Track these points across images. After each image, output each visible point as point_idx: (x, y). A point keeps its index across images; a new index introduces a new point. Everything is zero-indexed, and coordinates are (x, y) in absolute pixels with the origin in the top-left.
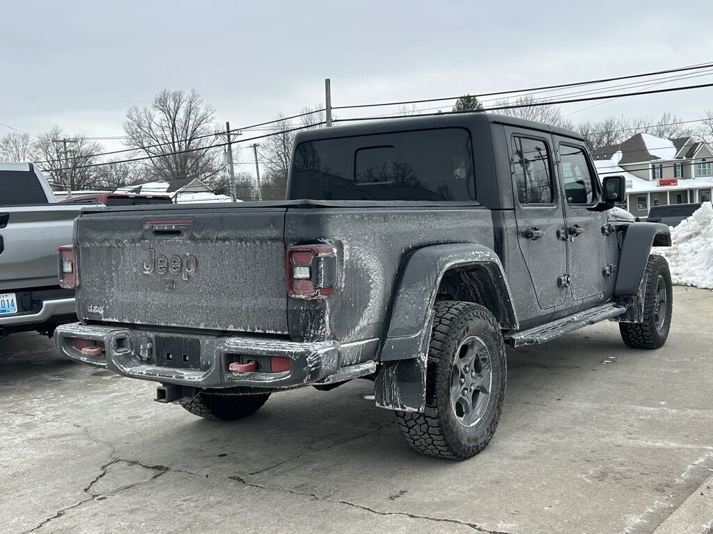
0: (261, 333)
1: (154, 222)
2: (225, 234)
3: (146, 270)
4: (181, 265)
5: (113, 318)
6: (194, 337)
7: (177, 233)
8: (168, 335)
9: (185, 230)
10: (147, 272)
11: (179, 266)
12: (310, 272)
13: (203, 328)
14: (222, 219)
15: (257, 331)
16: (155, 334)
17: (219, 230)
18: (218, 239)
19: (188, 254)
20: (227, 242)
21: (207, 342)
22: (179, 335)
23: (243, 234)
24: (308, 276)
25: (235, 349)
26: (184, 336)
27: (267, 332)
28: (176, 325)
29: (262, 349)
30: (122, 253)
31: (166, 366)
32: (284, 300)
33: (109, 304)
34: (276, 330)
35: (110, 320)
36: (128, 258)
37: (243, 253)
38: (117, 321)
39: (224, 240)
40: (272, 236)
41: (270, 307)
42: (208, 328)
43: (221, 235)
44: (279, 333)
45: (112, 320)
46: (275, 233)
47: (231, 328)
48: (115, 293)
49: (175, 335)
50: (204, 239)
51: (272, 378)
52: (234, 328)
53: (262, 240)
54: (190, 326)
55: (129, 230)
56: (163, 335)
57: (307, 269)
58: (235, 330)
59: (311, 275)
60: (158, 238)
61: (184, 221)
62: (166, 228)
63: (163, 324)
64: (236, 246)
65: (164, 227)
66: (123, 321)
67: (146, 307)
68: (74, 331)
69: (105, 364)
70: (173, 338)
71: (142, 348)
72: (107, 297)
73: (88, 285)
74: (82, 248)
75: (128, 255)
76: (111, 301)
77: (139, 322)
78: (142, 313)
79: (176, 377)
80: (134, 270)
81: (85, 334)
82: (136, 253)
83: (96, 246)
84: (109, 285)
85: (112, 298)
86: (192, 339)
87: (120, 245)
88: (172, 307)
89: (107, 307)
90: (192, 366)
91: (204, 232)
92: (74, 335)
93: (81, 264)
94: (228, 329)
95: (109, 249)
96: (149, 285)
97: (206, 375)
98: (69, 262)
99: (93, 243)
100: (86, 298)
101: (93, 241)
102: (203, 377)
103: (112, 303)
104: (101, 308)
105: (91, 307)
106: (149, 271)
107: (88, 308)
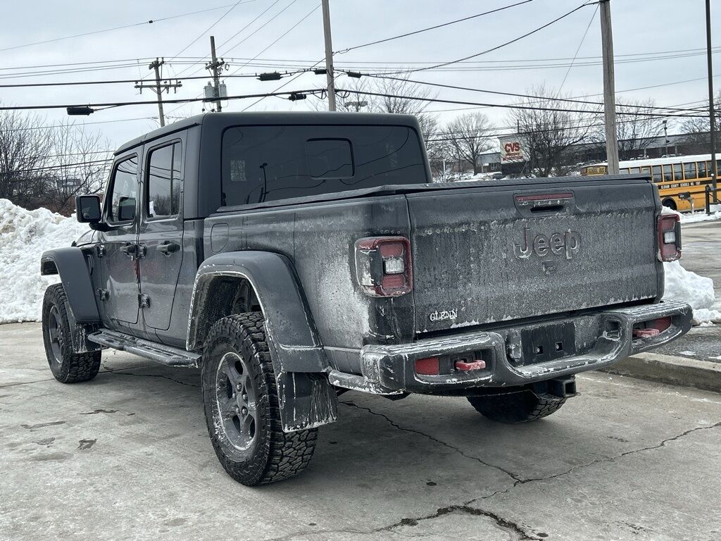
0: (636, 301)
2: (607, 206)
3: (522, 254)
4: (565, 243)
5: (470, 321)
6: (567, 321)
7: (560, 208)
8: (538, 326)
9: (567, 205)
10: (524, 257)
11: (563, 244)
12: (674, 237)
13: (584, 308)
14: (601, 192)
15: (634, 299)
16: (521, 328)
17: (601, 203)
18: (602, 212)
19: (569, 230)
21: (582, 323)
22: (551, 323)
23: (623, 205)
24: (674, 240)
27: (642, 298)
28: (555, 311)
30: (486, 238)
32: (653, 265)
33: (466, 304)
34: (648, 295)
35: (467, 324)
36: (495, 243)
37: (622, 224)
38: (478, 323)
39: (608, 212)
40: (647, 206)
41: (645, 274)
42: (590, 306)
43: (605, 207)
45: (469, 324)
46: (649, 203)
47: (612, 302)
48: (474, 288)
49: (545, 325)
50: (588, 214)
51: (667, 337)
52: (615, 301)
53: (638, 211)
54: (571, 309)
55: (496, 208)
56: (531, 327)
57: (673, 234)
59: (676, 238)
60: (536, 215)
62: (550, 203)
63: (539, 314)
65: (548, 202)
66: (486, 322)
67: (520, 297)
68: (433, 348)
69: (488, 378)
70: (543, 328)
71: (513, 348)
72: (462, 296)
73: (428, 285)
74: (419, 238)
75: (495, 239)
76: (470, 299)
77: (509, 318)
78: (515, 305)
79: (589, 363)
80: (504, 255)
81: (456, 346)
82: (506, 236)
83: (443, 233)
84: (465, 280)
85: (469, 295)
86: (566, 323)
87: (482, 228)
88: (554, 291)
89: (463, 309)
90: (566, 354)
91: (586, 206)
92: (437, 352)
93: (415, 259)
94: (608, 304)
95: (465, 235)
96: (525, 271)
97: (619, 350)
98: (397, 258)
99: (441, 230)
100: (425, 304)
101: (441, 226)
102: (616, 353)
103: (472, 301)
104: (453, 311)
105: (437, 313)
106: (527, 254)
107: (429, 317)
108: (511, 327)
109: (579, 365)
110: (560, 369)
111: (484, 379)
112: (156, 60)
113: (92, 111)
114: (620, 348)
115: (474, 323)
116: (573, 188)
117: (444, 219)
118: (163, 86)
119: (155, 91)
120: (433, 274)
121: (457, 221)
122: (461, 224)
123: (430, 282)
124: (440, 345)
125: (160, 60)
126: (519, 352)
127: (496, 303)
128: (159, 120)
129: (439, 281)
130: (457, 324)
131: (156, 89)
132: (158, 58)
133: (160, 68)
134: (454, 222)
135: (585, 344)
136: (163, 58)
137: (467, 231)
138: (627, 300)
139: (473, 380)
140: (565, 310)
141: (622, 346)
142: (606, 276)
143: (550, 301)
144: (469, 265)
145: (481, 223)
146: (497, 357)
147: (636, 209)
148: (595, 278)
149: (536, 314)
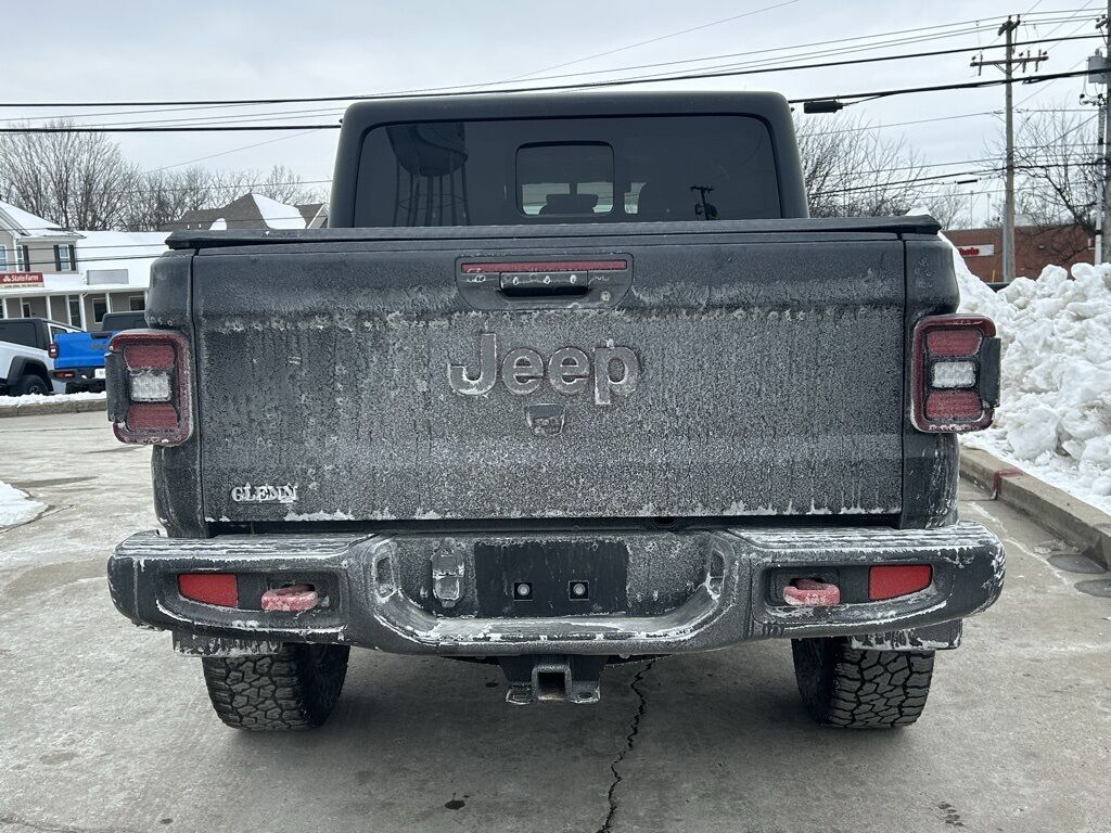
0: (826, 516)
1: (504, 267)
2: (734, 292)
3: (468, 386)
4: (592, 368)
5: (331, 512)
6: (608, 538)
7: (579, 291)
8: (521, 540)
9: (605, 287)
10: (472, 391)
11: (585, 371)
12: (977, 374)
13: (648, 514)
15: (813, 511)
16: (475, 540)
17: (713, 283)
18: (711, 307)
19: (610, 342)
20: (738, 313)
21: (651, 546)
22: (560, 538)
23: (789, 291)
24: (968, 380)
25: (792, 555)
26: (573, 539)
27: (843, 511)
28: (560, 514)
29: (870, 550)
30: (376, 347)
31: (510, 615)
32: (894, 438)
33: (319, 476)
34: (869, 506)
35: (322, 516)
36: (399, 358)
38: (347, 517)
39: (731, 306)
40: (876, 296)
41: (858, 457)
42: (665, 514)
43: (719, 296)
44: (878, 511)
45: (328, 517)
46: (883, 288)
47: (737, 509)
48: (343, 445)
49: (544, 539)
50: (668, 309)
52: (746, 509)
53: (843, 307)
54: (608, 514)
55: (404, 286)
56: (502, 541)
57: (968, 367)
58: (747, 513)
59: (977, 378)
60: (511, 305)
61: (601, 264)
62: (546, 281)
63: (516, 514)
64: (763, 320)
65: (541, 277)
66: (371, 517)
67: (461, 476)
68: (204, 556)
69: (334, 631)
70: (537, 545)
71: (438, 578)
72: (313, 459)
73: (233, 431)
74: (213, 337)
75: (400, 349)
76: (330, 467)
77: (431, 515)
78: (446, 491)
79: (606, 637)
80: (422, 386)
81: (256, 558)
82: (429, 344)
83: (271, 329)
84: (320, 428)
85: (330, 459)
86: (602, 543)
87: (367, 324)
88: (555, 471)
89: (313, 485)
90: (596, 607)
91: (666, 290)
92: (209, 564)
93: (203, 377)
94: (726, 513)
95: (324, 337)
96: (475, 421)
97: (705, 622)
98: (157, 373)
99: (263, 323)
100: (222, 466)
101: (263, 317)
102: (695, 628)
103: (333, 472)
104: (286, 488)
105: (248, 487)
106: (479, 387)
107: (230, 493)
108: (449, 534)
109: (577, 638)
110: (519, 640)
111: (323, 631)
112: (1007, 19)
113: (840, 106)
114: (711, 618)
115: (340, 516)
116: (633, 250)
117: (269, 302)
118: (1016, 61)
119: (1002, 69)
120: (243, 409)
121: (301, 308)
122: (309, 315)
123: (238, 425)
124: (225, 551)
125: (1014, 20)
126: (455, 589)
127: (396, 481)
128: (1004, 116)
129: (260, 424)
130: (299, 513)
131: (1004, 66)
132: (1010, 17)
133: (1013, 32)
134: (292, 309)
135: (656, 595)
136: (1019, 16)
137: (328, 331)
138: (789, 511)
139: (297, 631)
140: (590, 514)
141: (715, 614)
142: (720, 450)
143: (545, 490)
144: (331, 398)
145: (359, 314)
146: (350, 592)
147: (832, 302)
148: (685, 452)
149: (506, 515)
